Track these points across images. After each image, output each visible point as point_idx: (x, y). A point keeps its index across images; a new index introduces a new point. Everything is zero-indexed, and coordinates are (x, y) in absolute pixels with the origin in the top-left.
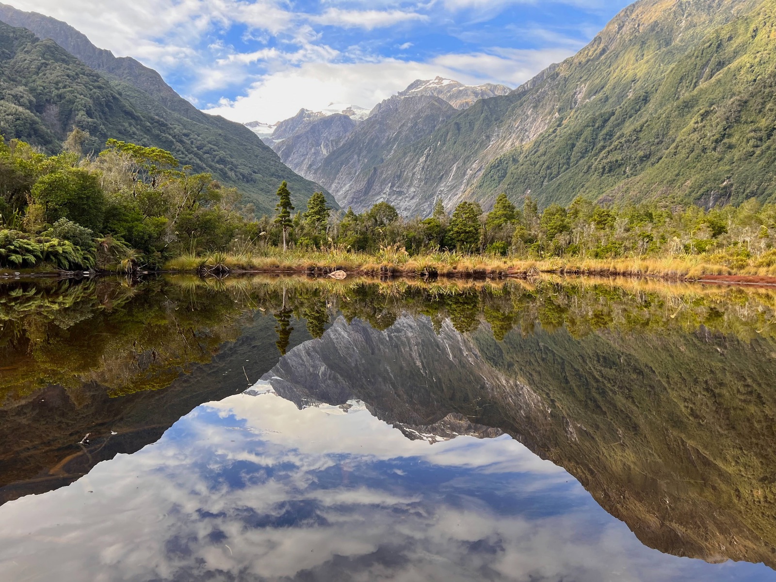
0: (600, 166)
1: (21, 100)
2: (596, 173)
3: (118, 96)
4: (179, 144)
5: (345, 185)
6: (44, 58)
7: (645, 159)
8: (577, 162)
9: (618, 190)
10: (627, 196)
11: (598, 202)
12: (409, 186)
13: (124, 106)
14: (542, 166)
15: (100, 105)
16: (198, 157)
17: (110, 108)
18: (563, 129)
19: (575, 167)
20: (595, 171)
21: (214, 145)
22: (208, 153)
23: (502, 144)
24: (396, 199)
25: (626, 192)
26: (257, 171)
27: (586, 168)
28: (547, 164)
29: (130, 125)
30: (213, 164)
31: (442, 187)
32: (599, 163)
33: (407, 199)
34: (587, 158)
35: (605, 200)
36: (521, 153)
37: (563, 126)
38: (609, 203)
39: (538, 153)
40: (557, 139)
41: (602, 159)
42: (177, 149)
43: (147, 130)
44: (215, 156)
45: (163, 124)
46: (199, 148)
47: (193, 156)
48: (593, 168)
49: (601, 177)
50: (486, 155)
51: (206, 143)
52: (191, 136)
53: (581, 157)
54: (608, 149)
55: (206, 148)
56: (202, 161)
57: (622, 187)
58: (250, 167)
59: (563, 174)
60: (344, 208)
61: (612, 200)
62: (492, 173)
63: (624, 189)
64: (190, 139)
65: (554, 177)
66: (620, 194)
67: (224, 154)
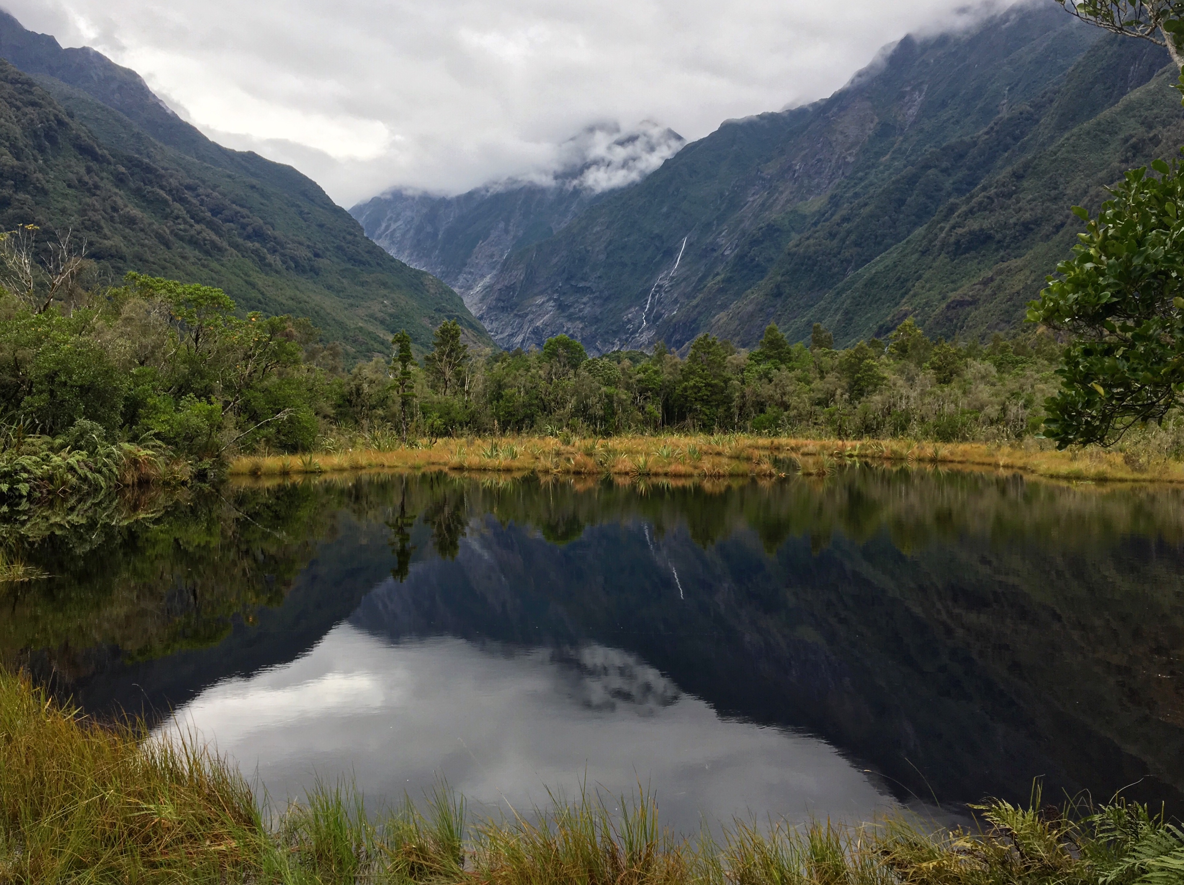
0: (952, 240)
2: (943, 255)
3: (67, 119)
4: (177, 205)
5: (483, 276)
7: (1033, 226)
8: (909, 232)
9: (986, 283)
10: (1001, 296)
11: (948, 307)
12: (600, 277)
13: (78, 137)
14: (843, 240)
15: (35, 135)
16: (213, 230)
17: (53, 141)
18: (882, 172)
19: (905, 241)
20: (941, 249)
21: (242, 206)
22: (232, 222)
23: (771, 201)
24: (577, 301)
25: (999, 287)
26: (321, 253)
27: (925, 243)
28: (853, 237)
29: (89, 170)
30: (240, 241)
31: (662, 279)
32: (949, 234)
33: (598, 302)
34: (926, 226)
35: (961, 304)
36: (804, 217)
37: (882, 167)
38: (968, 309)
39: (837, 217)
40: (871, 191)
41: (954, 227)
42: (174, 214)
43: (120, 180)
44: (244, 227)
45: (148, 169)
46: (215, 212)
47: (204, 227)
48: (937, 243)
49: (953, 260)
50: (741, 221)
51: (227, 202)
52: (201, 191)
53: (915, 225)
54: (964, 208)
55: (226, 212)
56: (221, 236)
57: (992, 279)
58: (308, 247)
59: (883, 254)
60: (481, 318)
61: (974, 302)
62: (752, 253)
63: (996, 283)
64: (198, 195)
65: (867, 261)
66: (988, 291)
67: (261, 222)
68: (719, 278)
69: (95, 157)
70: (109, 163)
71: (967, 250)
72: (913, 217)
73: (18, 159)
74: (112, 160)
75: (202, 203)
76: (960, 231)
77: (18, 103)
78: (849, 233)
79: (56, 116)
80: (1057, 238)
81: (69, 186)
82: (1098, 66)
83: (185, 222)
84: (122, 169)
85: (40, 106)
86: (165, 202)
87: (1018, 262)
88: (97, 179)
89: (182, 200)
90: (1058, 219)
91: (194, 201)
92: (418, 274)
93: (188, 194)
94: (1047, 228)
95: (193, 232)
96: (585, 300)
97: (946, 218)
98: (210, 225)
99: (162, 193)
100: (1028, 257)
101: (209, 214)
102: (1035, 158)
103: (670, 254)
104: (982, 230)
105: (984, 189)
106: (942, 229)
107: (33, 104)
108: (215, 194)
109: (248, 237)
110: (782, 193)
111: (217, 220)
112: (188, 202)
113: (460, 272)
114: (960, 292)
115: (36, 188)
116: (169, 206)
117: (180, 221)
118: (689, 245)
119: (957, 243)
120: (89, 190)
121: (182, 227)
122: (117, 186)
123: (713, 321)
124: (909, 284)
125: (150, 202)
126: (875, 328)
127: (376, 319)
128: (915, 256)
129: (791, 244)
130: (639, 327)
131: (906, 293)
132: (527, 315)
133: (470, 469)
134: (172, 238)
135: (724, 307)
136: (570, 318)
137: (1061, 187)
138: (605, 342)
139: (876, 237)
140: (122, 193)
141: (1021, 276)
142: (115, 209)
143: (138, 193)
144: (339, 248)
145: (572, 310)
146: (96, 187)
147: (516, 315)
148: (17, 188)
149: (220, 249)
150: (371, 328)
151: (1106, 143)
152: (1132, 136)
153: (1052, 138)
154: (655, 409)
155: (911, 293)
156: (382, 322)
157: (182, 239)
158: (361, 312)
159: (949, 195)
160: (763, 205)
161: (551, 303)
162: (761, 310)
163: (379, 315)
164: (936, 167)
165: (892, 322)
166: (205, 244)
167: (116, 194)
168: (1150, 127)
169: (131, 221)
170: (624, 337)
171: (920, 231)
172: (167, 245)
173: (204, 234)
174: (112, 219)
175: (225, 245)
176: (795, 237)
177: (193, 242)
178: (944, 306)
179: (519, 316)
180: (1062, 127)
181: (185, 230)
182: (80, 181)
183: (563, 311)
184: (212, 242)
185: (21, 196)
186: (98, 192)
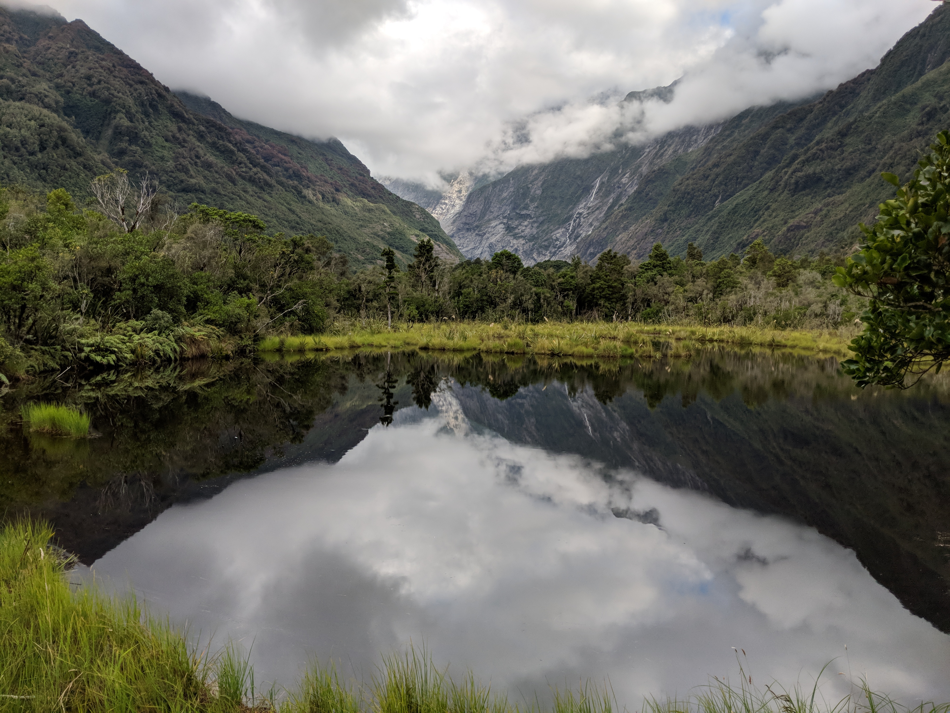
0: (793, 181)
1: (46, 100)
2: (786, 192)
4: (240, 154)
6: (72, 46)
7: (852, 171)
8: (762, 175)
9: (816, 213)
10: (827, 221)
11: (788, 230)
12: (537, 207)
13: (172, 106)
14: (714, 181)
15: (142, 105)
16: (265, 172)
17: (154, 108)
18: (744, 131)
19: (758, 182)
20: (785, 187)
21: (285, 155)
22: (279, 166)
23: (662, 151)
24: (520, 225)
25: (826, 216)
26: (340, 188)
27: (773, 183)
28: (720, 178)
29: (180, 129)
30: (284, 180)
31: (581, 208)
32: (790, 177)
33: (536, 225)
34: (774, 171)
35: (798, 227)
36: (686, 163)
37: (742, 128)
38: (802, 232)
39: (710, 163)
40: (735, 145)
41: (794, 172)
42: (238, 161)
43: (201, 137)
44: (287, 170)
45: (220, 129)
46: (267, 160)
47: (259, 170)
48: (782, 183)
49: (793, 196)
50: (640, 166)
51: (275, 152)
52: (257, 144)
53: (766, 170)
54: (802, 158)
55: (275, 160)
56: (271, 176)
57: (821, 210)
58: (331, 184)
59: (742, 191)
60: (452, 236)
61: (808, 227)
62: (647, 189)
63: (824, 212)
64: (255, 147)
65: (730, 196)
66: (818, 218)
67: (299, 166)
68: (623, 207)
69: (184, 120)
70: (194, 124)
71: (804, 188)
72: (765, 164)
73: (131, 121)
74: (196, 122)
75: (258, 152)
76: (799, 174)
77: (131, 82)
78: (717, 175)
79: (156, 91)
80: (868, 180)
81: (166, 140)
82: (904, 54)
83: (246, 167)
84: (202, 128)
85: (146, 84)
86: (232, 152)
87: (841, 198)
88: (185, 136)
89: (244, 151)
90: (871, 166)
91: (253, 151)
92: (409, 204)
93: (248, 147)
94: (862, 173)
95: (251, 173)
96: (526, 223)
97: (789, 165)
98: (263, 168)
99: (230, 145)
100: (848, 194)
101: (262, 161)
102: (855, 121)
103: (587, 190)
104: (814, 173)
105: (818, 143)
106: (786, 173)
107: (142, 83)
108: (267, 146)
109: (290, 177)
110: (670, 146)
111: (268, 165)
112: (248, 152)
113: (438, 203)
114: (797, 219)
115: (143, 142)
116: (235, 155)
117: (242, 165)
118: (602, 183)
119: (797, 183)
120: (180, 143)
121: (244, 170)
122: (199, 141)
123: (618, 239)
124: (761, 213)
125: (222, 152)
126: (735, 245)
127: (378, 236)
128: (766, 193)
129: (676, 183)
130: (564, 243)
131: (757, 220)
132: (485, 234)
133: (434, 350)
134: (237, 177)
135: (626, 228)
136: (516, 237)
137: (874, 143)
138: (539, 253)
139: (737, 178)
140: (202, 145)
141: (842, 207)
142: (198, 157)
143: (214, 145)
144: (352, 185)
145: (517, 231)
146: (185, 141)
147: (477, 234)
148: (130, 142)
149: (270, 186)
150: (376, 243)
151: (909, 111)
152: (927, 106)
153: (868, 107)
154: (572, 304)
155: (762, 219)
156: (383, 238)
157: (244, 178)
158: (367, 230)
159: (792, 147)
160: (656, 154)
161: (502, 226)
162: (652, 231)
163: (381, 233)
164: (783, 127)
165: (747, 240)
166: (260, 182)
167: (198, 146)
168: (941, 99)
169: (208, 166)
170: (553, 250)
171: (769, 174)
172: (234, 182)
173: (259, 175)
174: (196, 164)
175: (273, 182)
176: (679, 178)
177: (252, 180)
178: (785, 229)
179: (479, 235)
180: (876, 99)
181: (246, 172)
182: (174, 137)
183: (510, 232)
184: (265, 180)
185: (134, 148)
186: (186, 145)
